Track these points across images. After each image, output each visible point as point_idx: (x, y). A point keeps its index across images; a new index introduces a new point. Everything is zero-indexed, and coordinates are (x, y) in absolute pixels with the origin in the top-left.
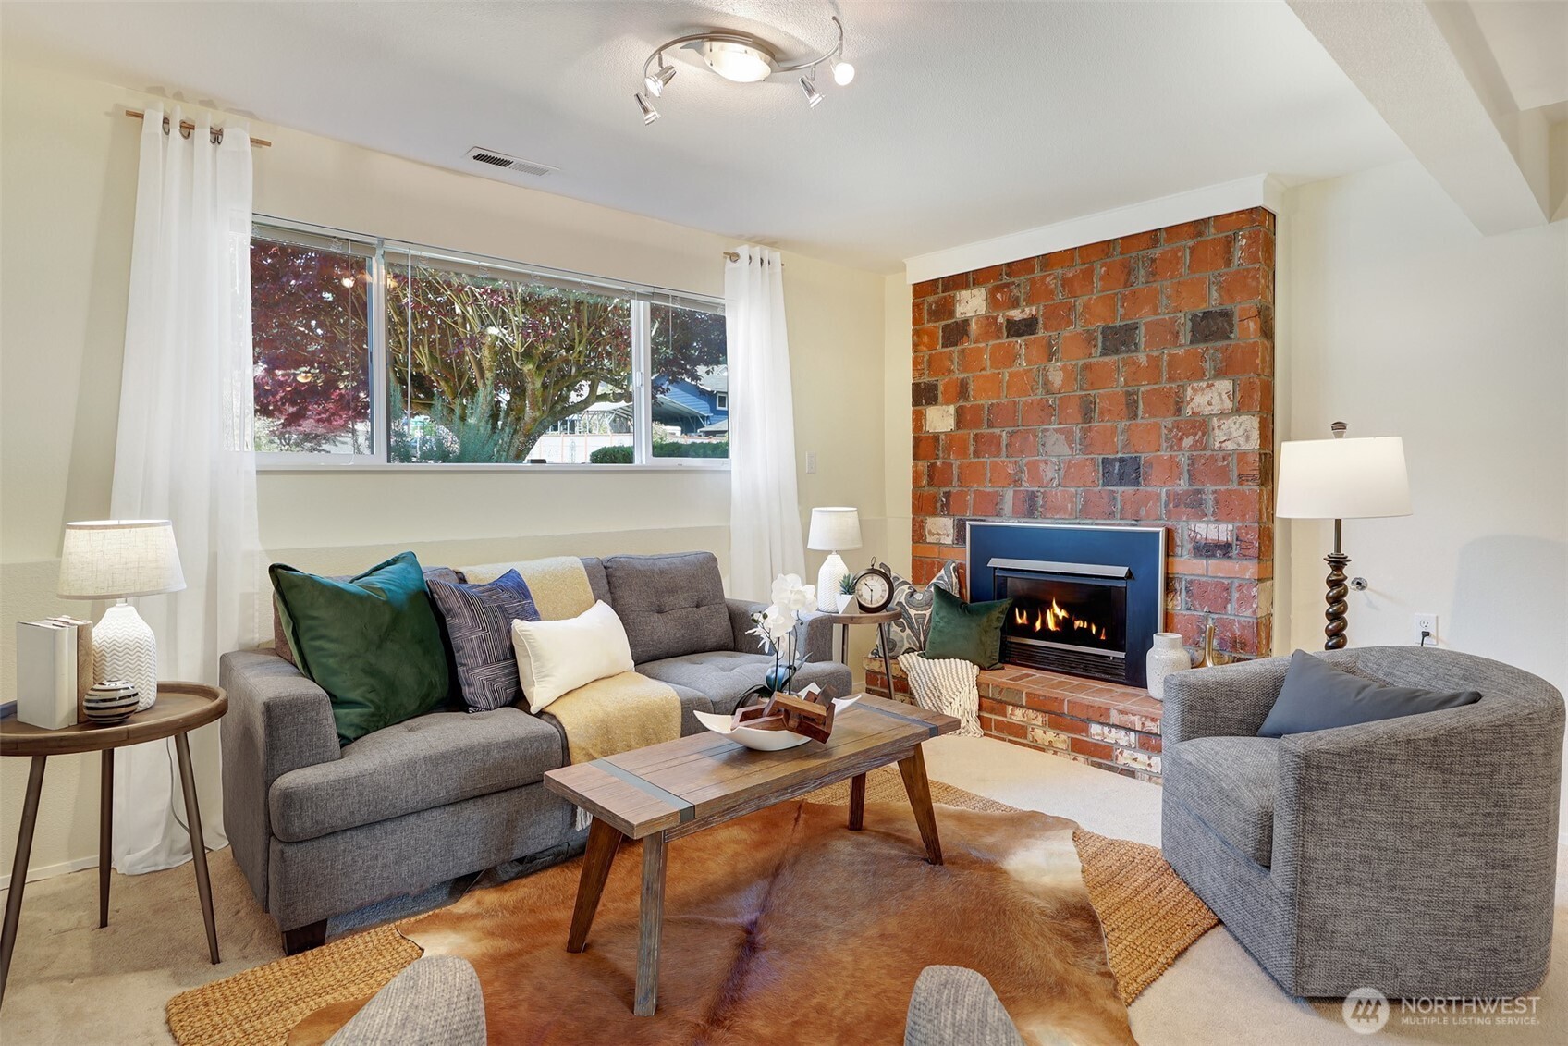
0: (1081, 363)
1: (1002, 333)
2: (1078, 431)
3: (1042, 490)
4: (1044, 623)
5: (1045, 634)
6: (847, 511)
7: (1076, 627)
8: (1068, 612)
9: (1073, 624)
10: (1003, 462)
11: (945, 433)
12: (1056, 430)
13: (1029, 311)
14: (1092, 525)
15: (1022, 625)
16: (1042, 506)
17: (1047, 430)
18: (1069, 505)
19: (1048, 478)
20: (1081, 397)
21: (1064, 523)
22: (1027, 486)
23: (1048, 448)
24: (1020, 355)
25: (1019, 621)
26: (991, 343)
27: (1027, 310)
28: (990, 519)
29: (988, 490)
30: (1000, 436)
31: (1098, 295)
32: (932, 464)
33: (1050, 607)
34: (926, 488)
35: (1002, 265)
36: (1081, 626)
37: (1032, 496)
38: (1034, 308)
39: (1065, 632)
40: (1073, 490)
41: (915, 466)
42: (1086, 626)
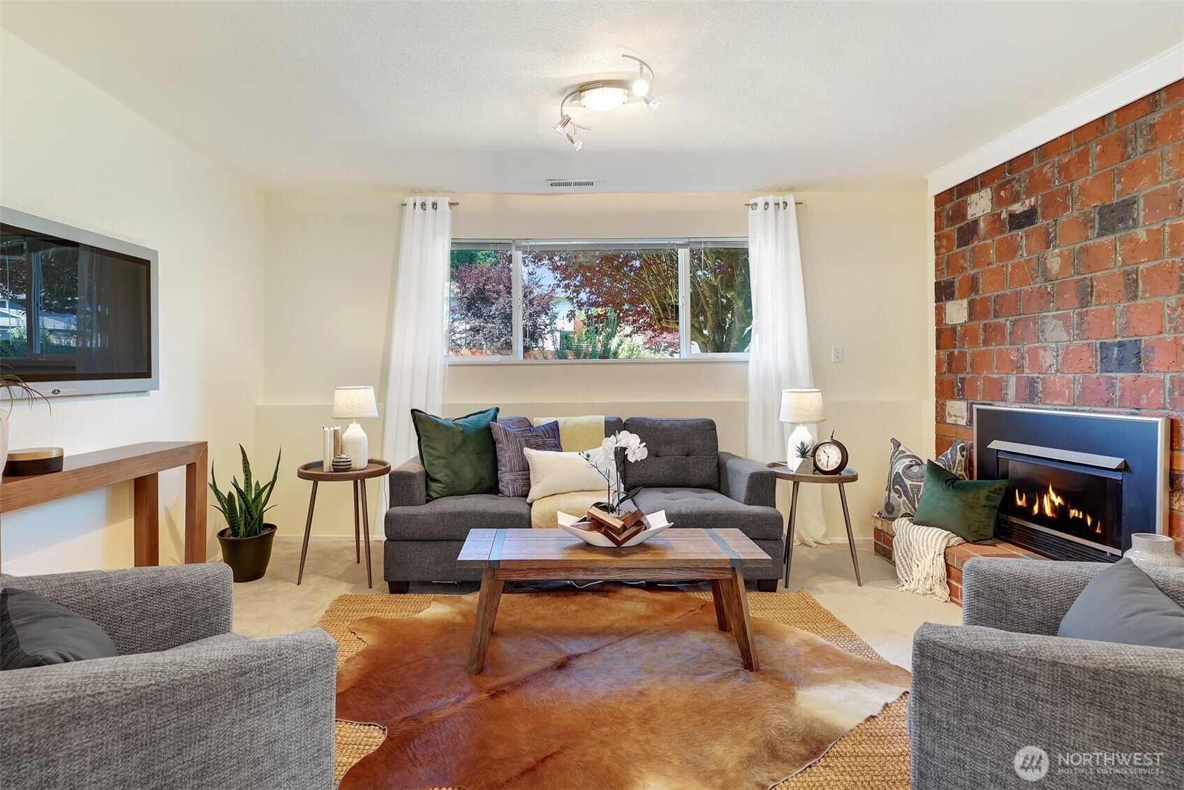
0: (1077, 246)
1: (1005, 227)
2: (1075, 316)
3: (1041, 376)
4: (1041, 507)
5: (1041, 518)
6: (812, 392)
7: (1071, 516)
8: (1064, 499)
9: (1069, 512)
10: (1007, 349)
11: (961, 325)
12: (1054, 317)
13: (1030, 202)
14: (1089, 412)
15: (1021, 506)
16: (1041, 392)
17: (1046, 317)
18: (1067, 392)
19: (1047, 364)
20: (1078, 281)
21: (1063, 410)
22: (1028, 373)
23: (1047, 333)
24: (1021, 247)
25: (1019, 503)
26: (997, 238)
27: (1027, 202)
28: (996, 403)
29: (994, 376)
30: (1005, 325)
31: (1095, 174)
32: (951, 353)
33: (1047, 492)
34: (947, 375)
35: (1004, 163)
36: (1076, 515)
37: (1032, 382)
38: (1033, 199)
39: (1060, 520)
40: (1071, 376)
41: (938, 355)
42: (1081, 517)
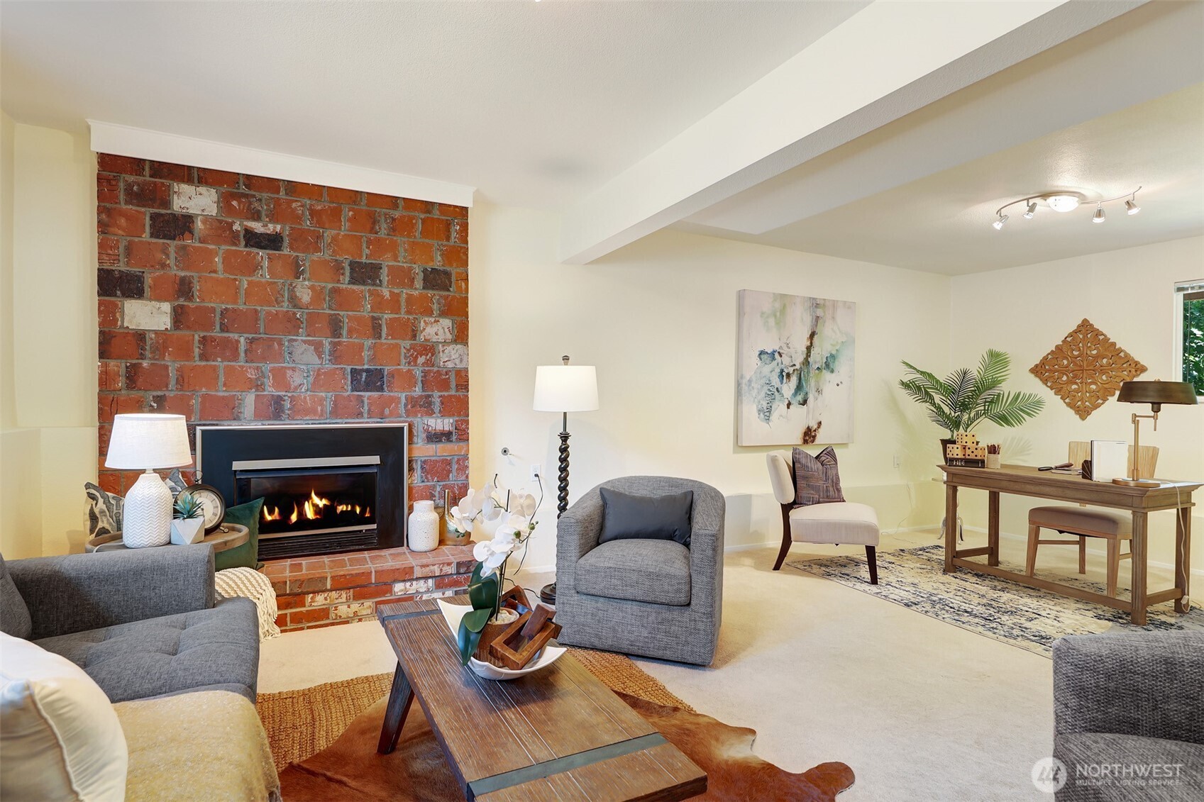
0: (330, 286)
1: (239, 241)
2: (327, 344)
3: (289, 395)
4: (301, 514)
5: (303, 523)
7: (338, 511)
8: (329, 499)
9: (336, 509)
10: (242, 367)
11: (156, 332)
12: (305, 342)
13: (272, 228)
14: (342, 423)
15: (272, 521)
16: (289, 409)
17: (296, 340)
18: (319, 408)
19: (296, 384)
20: (331, 315)
21: (315, 424)
22: (270, 390)
23: (296, 356)
24: (262, 267)
25: (270, 518)
26: (223, 247)
27: (271, 226)
28: (225, 423)
29: (221, 394)
30: (238, 342)
31: (346, 233)
32: (133, 365)
33: (308, 498)
34: (123, 392)
35: (238, 174)
36: (345, 509)
37: (278, 401)
38: (278, 228)
39: (326, 517)
40: (323, 394)
41: (105, 366)
42: (349, 508)
